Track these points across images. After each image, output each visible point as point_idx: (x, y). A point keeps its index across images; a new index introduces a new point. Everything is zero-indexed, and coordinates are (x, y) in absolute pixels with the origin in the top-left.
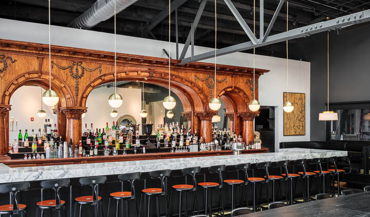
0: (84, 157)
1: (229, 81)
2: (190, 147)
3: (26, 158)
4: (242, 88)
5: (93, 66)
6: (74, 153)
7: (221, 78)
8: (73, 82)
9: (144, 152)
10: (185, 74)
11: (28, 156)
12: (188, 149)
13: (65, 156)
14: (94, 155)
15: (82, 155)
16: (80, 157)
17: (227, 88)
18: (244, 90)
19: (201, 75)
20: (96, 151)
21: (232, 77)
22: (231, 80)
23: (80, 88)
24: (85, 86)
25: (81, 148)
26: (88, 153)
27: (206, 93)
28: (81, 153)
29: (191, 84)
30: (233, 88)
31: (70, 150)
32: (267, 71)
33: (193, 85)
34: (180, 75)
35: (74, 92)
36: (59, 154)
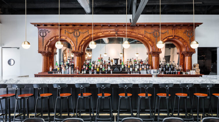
0: (79, 74)
1: (170, 32)
2: (141, 71)
3: (53, 74)
4: (180, 36)
5: (84, 31)
6: (74, 72)
7: (163, 31)
8: (75, 39)
9: (111, 73)
10: (138, 31)
11: (54, 73)
12: (140, 73)
13: (70, 74)
14: (84, 73)
15: (78, 73)
16: (77, 74)
17: (169, 37)
18: (182, 37)
19: (149, 30)
20: (85, 72)
21: (172, 30)
22: (171, 32)
23: (78, 42)
24: (81, 40)
25: (77, 70)
26: (81, 72)
27: (153, 40)
28: (77, 72)
29: (142, 36)
30: (173, 36)
31: (72, 71)
32: (201, 24)
33: (143, 36)
34: (135, 31)
35: (75, 44)
36: (67, 72)
